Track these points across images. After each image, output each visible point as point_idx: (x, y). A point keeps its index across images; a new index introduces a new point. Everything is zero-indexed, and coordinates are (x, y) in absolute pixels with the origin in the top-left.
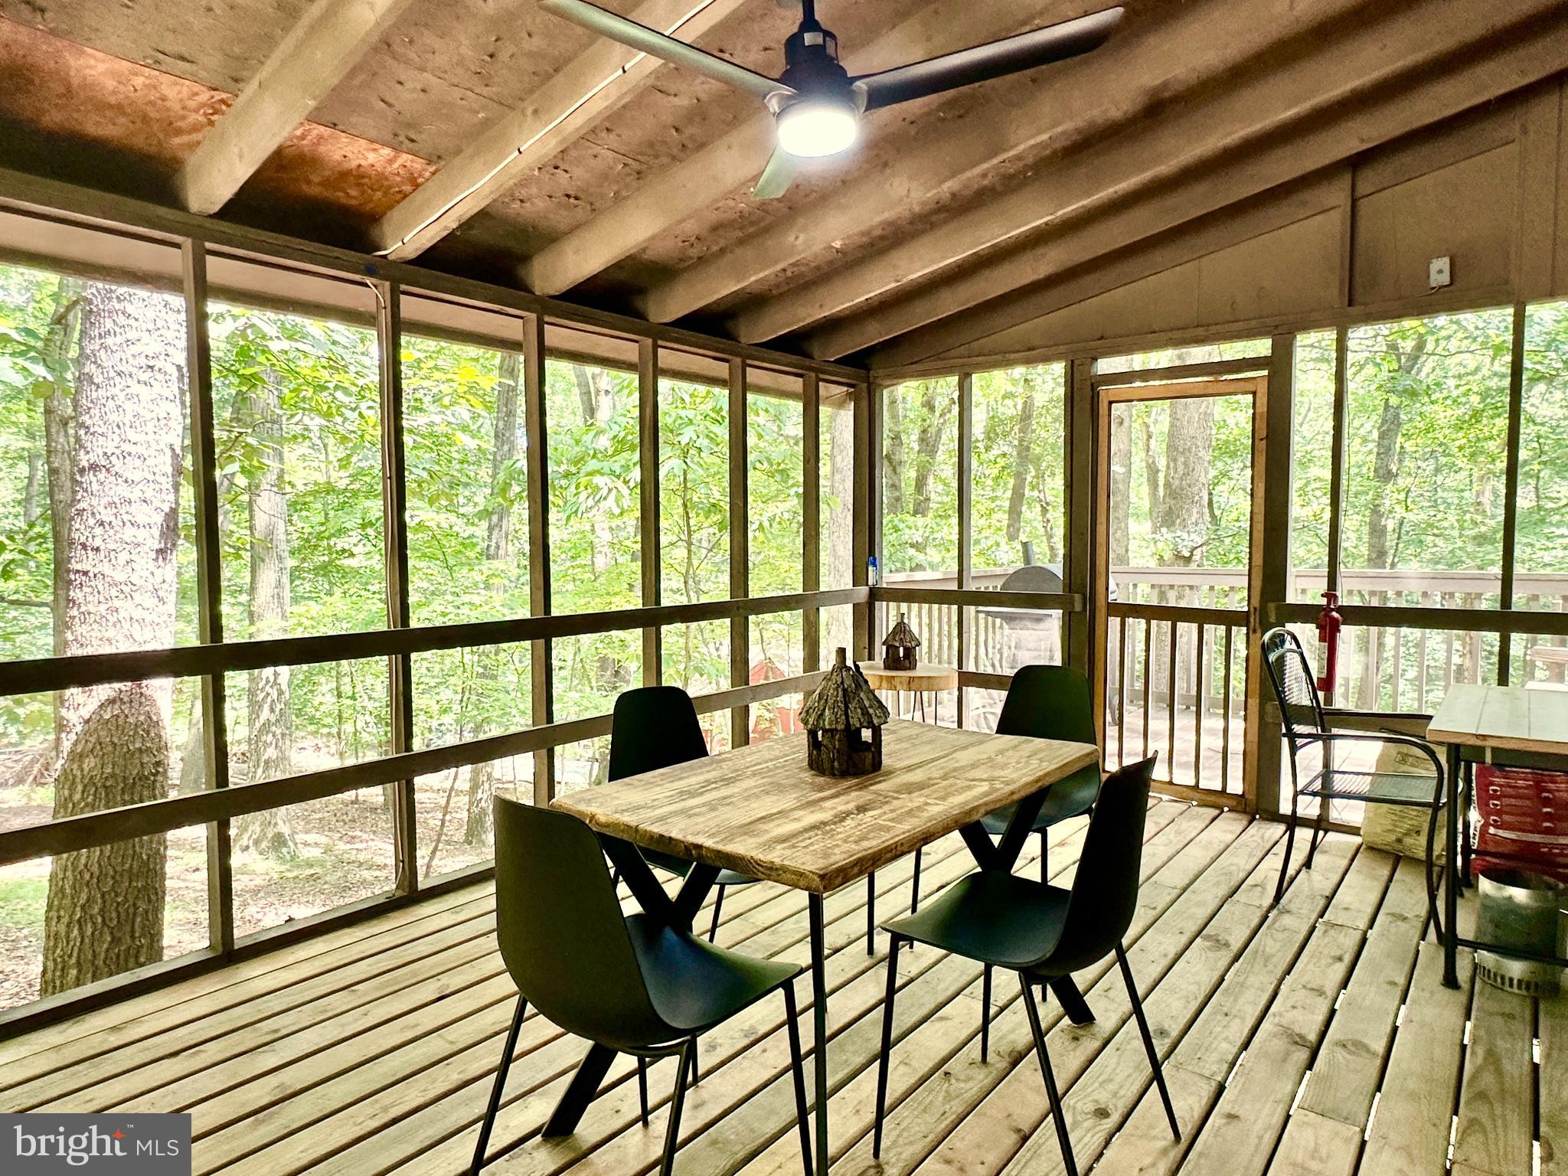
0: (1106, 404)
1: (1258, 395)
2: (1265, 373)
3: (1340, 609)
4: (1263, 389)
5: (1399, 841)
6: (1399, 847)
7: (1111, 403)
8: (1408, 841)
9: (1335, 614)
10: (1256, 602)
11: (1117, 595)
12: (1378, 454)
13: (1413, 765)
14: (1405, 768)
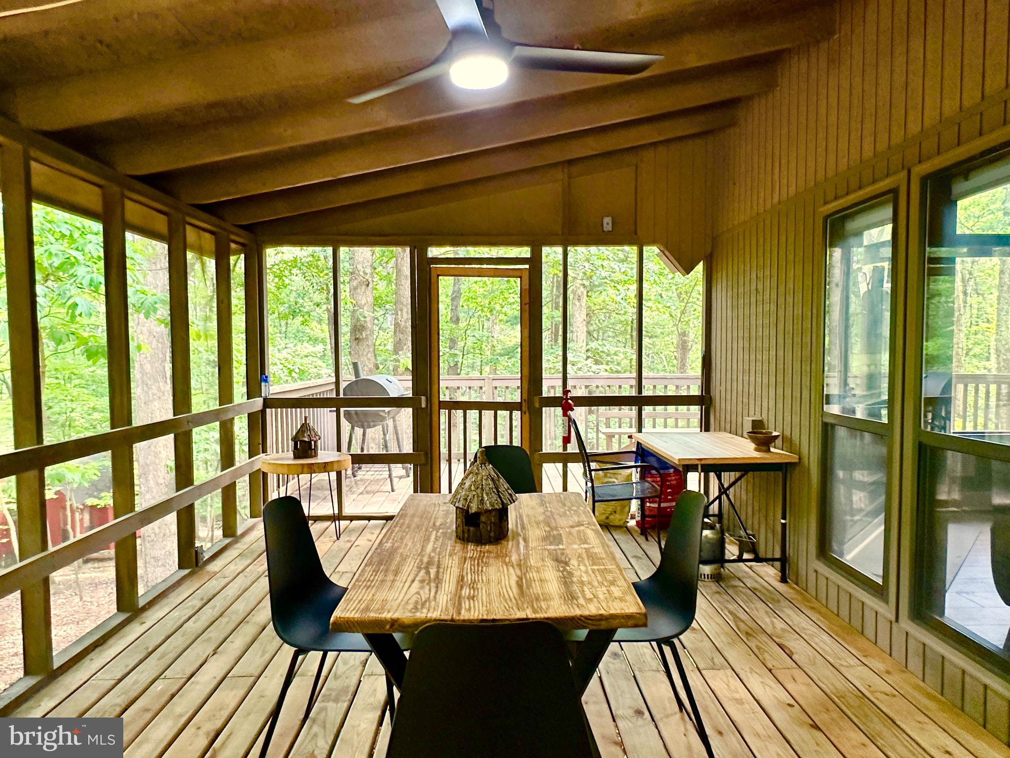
0: (435, 276)
1: (523, 279)
2: (527, 266)
3: (572, 398)
4: (526, 276)
5: (607, 518)
6: (607, 521)
7: (438, 276)
8: (612, 517)
9: (570, 401)
10: (525, 396)
11: (445, 397)
12: (452, 309)
13: (610, 478)
14: (607, 480)
